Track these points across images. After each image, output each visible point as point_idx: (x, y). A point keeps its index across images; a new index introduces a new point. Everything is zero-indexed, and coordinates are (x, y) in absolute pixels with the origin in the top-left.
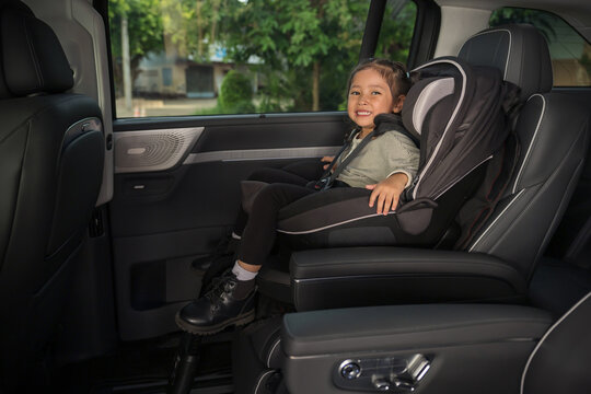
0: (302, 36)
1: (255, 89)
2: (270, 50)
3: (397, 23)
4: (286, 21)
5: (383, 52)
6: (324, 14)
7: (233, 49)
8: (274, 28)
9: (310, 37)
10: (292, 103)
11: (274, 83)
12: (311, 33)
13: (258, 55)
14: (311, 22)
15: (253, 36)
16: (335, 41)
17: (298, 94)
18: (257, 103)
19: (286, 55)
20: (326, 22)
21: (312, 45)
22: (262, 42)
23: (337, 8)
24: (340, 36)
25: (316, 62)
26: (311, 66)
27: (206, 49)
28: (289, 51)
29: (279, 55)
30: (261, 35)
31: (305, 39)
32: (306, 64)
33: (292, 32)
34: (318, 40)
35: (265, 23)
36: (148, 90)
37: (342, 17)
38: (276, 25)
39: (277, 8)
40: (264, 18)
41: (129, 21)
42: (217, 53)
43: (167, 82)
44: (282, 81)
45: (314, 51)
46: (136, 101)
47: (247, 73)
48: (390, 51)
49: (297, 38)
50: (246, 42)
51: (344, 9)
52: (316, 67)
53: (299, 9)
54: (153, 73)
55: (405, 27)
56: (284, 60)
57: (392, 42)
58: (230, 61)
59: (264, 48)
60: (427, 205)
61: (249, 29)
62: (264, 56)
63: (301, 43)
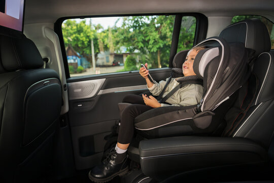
0: (153, 41)
1: (138, 61)
2: (142, 47)
3: (188, 34)
4: (147, 36)
5: (183, 45)
6: (161, 33)
7: (129, 48)
8: (143, 39)
9: (156, 41)
10: (150, 66)
11: (144, 59)
12: (156, 40)
13: (138, 49)
14: (156, 36)
15: (135, 43)
16: (165, 42)
17: (153, 62)
18: (138, 66)
19: (147, 48)
20: (161, 36)
21: (157, 44)
22: (139, 45)
23: (165, 30)
24: (167, 40)
25: (158, 50)
26: (157, 51)
27: (119, 49)
28: (149, 47)
29: (145, 49)
30: (138, 42)
31: (154, 42)
32: (155, 51)
33: (149, 40)
34: (159, 42)
35: (139, 38)
36: (101, 64)
37: (167, 34)
38: (143, 38)
39: (144, 32)
40: (139, 36)
41: (94, 41)
42: (123, 50)
43: (108, 61)
44: (146, 58)
45: (158, 46)
46: (97, 68)
47: (134, 56)
48: (186, 44)
49: (151, 42)
50: (133, 45)
51: (168, 30)
52: (159, 52)
53: (151, 32)
54: (102, 59)
55: (191, 35)
56: (147, 51)
57: (186, 41)
58: (128, 52)
59: (140, 47)
60: (209, 114)
61: (134, 40)
62: (140, 49)
63: (153, 44)
